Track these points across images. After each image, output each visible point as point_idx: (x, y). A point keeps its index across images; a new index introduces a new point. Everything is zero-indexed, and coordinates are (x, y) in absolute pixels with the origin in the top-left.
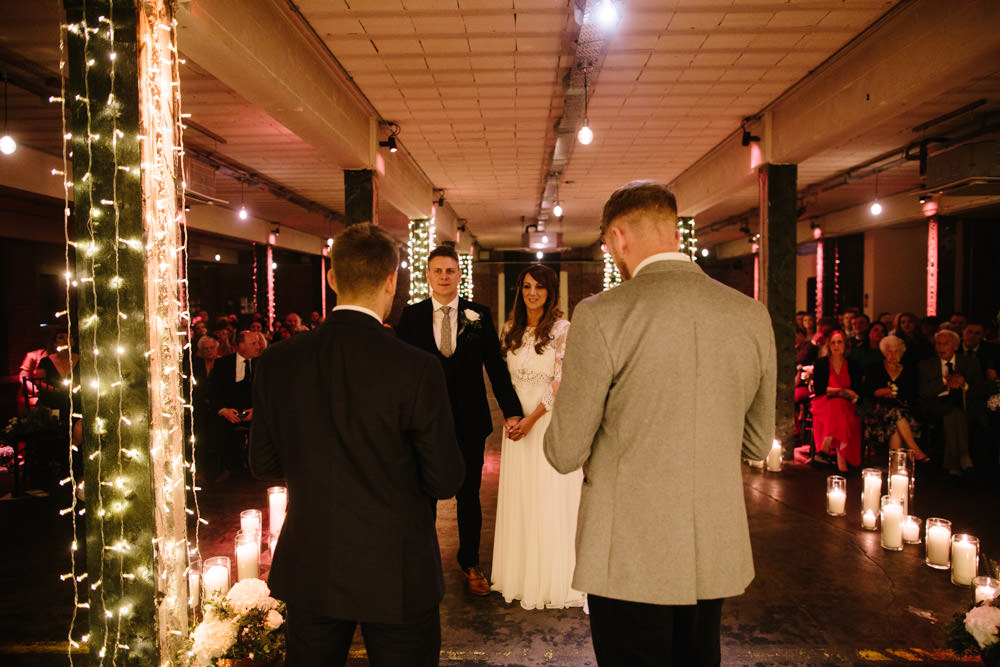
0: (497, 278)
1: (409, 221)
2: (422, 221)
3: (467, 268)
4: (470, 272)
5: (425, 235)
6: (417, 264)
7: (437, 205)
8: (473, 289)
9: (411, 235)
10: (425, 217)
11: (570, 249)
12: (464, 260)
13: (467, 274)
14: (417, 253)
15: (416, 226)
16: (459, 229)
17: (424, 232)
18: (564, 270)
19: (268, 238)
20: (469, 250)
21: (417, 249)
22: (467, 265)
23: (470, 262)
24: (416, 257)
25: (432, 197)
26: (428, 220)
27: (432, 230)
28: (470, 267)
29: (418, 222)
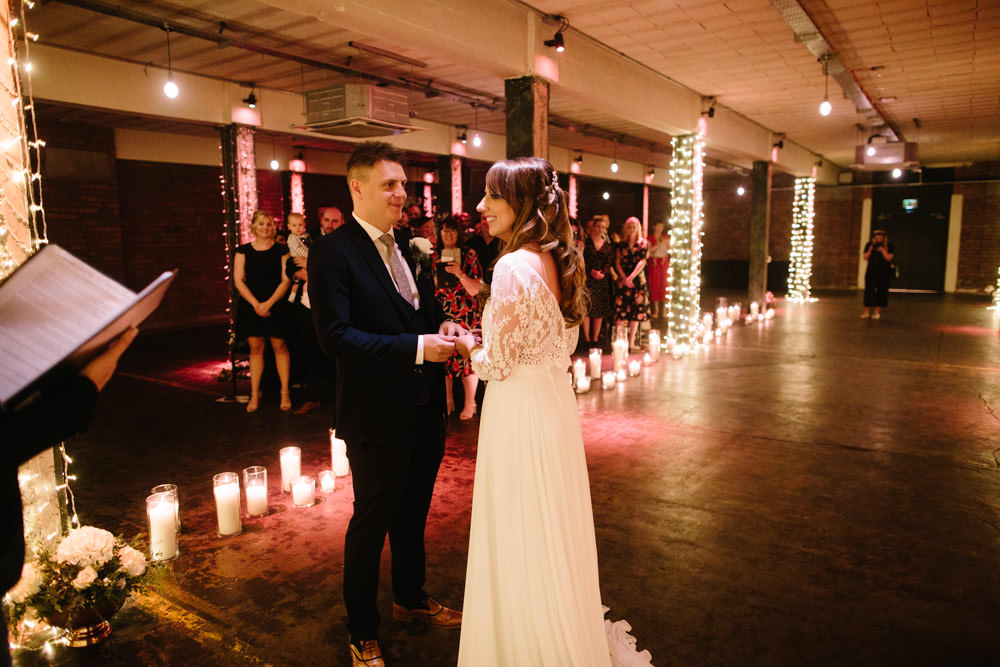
0: (861, 204)
1: (670, 138)
2: (685, 136)
3: (806, 193)
4: (811, 198)
5: (689, 153)
6: (678, 189)
7: (707, 115)
8: (814, 219)
9: (674, 155)
10: (688, 132)
11: (970, 164)
12: (803, 184)
13: (806, 200)
14: (678, 175)
15: (679, 145)
16: (775, 145)
17: (688, 150)
18: (959, 193)
19: (569, 168)
20: (811, 172)
21: (680, 171)
22: (807, 190)
23: (811, 186)
24: (677, 180)
25: (699, 106)
26: (693, 135)
27: (698, 148)
28: (812, 192)
29: (680, 137)
